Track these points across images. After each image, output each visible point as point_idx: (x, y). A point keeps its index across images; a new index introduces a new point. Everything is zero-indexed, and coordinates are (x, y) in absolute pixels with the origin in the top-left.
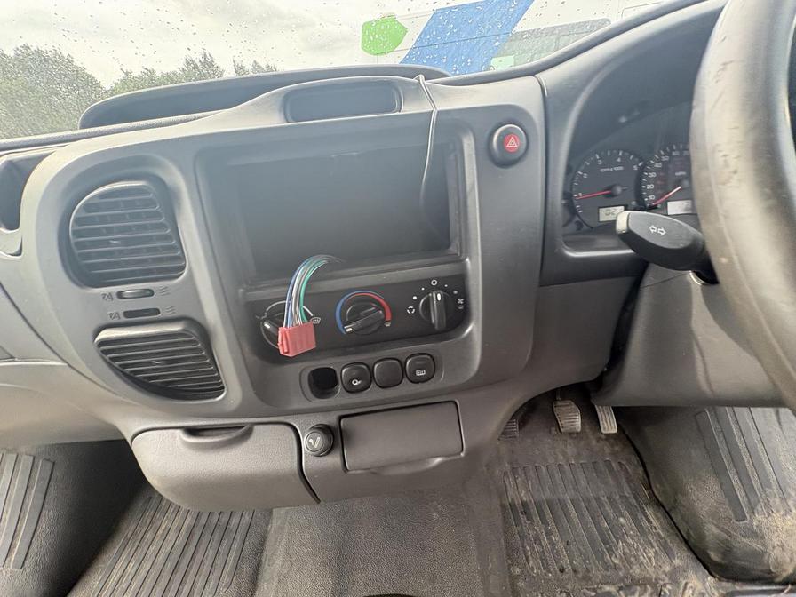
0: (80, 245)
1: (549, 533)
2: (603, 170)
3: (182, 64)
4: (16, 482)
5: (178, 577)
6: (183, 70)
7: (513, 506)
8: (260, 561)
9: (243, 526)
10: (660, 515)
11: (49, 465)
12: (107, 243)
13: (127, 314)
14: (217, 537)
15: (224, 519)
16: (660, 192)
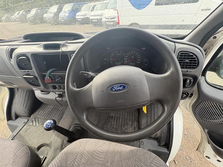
0: (19, 63)
1: (114, 122)
2: (117, 54)
4: (24, 95)
5: (50, 115)
7: (110, 116)
8: (63, 116)
9: (61, 109)
10: (137, 123)
11: (29, 93)
12: (23, 64)
13: (26, 74)
14: (57, 110)
15: (58, 108)
16: (128, 60)
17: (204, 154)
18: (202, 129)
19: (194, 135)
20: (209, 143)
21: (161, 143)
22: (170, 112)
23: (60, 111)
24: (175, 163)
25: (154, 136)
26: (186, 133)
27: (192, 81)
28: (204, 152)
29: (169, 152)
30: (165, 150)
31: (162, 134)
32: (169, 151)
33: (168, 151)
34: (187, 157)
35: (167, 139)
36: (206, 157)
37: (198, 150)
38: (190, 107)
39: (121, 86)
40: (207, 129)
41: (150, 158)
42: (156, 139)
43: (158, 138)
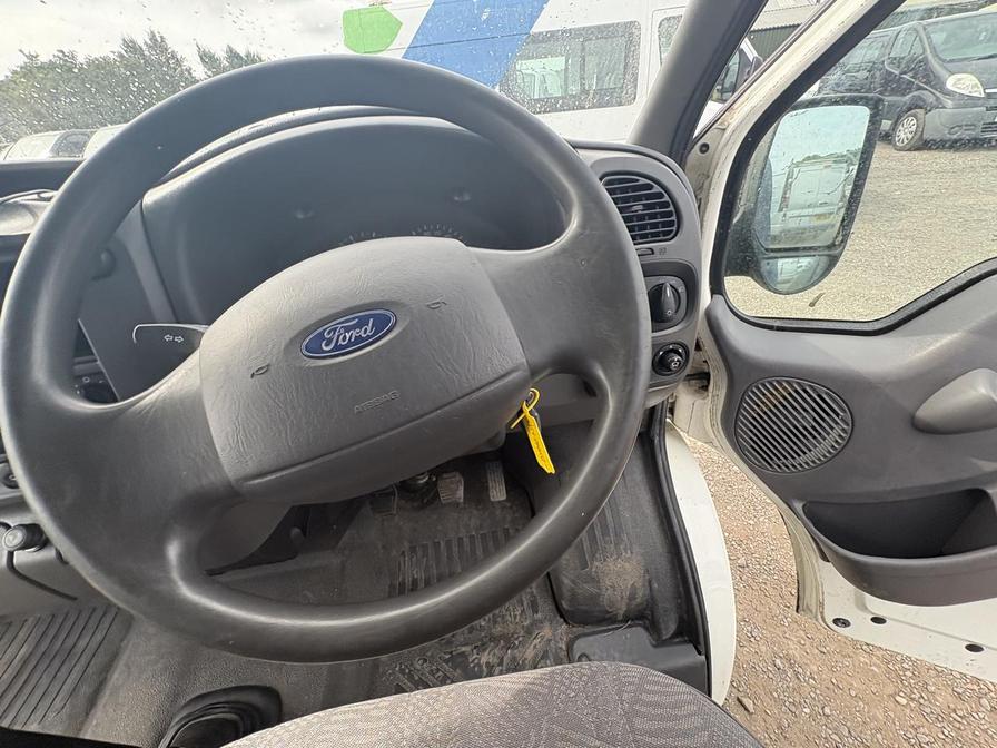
3: (118, 47)
6: (121, 56)
8: (106, 678)
14: (56, 663)
17: (825, 615)
18: (785, 506)
19: (770, 558)
20: (825, 558)
21: (663, 626)
22: (628, 388)
23: (83, 660)
24: (746, 709)
25: (625, 609)
26: (742, 561)
27: (681, 289)
28: (822, 605)
29: (704, 657)
30: (687, 656)
31: (654, 581)
32: (703, 651)
33: (700, 653)
34: (778, 662)
35: (680, 597)
36: (836, 621)
37: (801, 608)
38: (715, 429)
39: (362, 323)
40: (800, 499)
41: (620, 692)
42: (637, 619)
43: (645, 609)
